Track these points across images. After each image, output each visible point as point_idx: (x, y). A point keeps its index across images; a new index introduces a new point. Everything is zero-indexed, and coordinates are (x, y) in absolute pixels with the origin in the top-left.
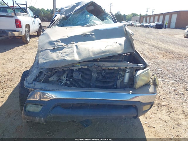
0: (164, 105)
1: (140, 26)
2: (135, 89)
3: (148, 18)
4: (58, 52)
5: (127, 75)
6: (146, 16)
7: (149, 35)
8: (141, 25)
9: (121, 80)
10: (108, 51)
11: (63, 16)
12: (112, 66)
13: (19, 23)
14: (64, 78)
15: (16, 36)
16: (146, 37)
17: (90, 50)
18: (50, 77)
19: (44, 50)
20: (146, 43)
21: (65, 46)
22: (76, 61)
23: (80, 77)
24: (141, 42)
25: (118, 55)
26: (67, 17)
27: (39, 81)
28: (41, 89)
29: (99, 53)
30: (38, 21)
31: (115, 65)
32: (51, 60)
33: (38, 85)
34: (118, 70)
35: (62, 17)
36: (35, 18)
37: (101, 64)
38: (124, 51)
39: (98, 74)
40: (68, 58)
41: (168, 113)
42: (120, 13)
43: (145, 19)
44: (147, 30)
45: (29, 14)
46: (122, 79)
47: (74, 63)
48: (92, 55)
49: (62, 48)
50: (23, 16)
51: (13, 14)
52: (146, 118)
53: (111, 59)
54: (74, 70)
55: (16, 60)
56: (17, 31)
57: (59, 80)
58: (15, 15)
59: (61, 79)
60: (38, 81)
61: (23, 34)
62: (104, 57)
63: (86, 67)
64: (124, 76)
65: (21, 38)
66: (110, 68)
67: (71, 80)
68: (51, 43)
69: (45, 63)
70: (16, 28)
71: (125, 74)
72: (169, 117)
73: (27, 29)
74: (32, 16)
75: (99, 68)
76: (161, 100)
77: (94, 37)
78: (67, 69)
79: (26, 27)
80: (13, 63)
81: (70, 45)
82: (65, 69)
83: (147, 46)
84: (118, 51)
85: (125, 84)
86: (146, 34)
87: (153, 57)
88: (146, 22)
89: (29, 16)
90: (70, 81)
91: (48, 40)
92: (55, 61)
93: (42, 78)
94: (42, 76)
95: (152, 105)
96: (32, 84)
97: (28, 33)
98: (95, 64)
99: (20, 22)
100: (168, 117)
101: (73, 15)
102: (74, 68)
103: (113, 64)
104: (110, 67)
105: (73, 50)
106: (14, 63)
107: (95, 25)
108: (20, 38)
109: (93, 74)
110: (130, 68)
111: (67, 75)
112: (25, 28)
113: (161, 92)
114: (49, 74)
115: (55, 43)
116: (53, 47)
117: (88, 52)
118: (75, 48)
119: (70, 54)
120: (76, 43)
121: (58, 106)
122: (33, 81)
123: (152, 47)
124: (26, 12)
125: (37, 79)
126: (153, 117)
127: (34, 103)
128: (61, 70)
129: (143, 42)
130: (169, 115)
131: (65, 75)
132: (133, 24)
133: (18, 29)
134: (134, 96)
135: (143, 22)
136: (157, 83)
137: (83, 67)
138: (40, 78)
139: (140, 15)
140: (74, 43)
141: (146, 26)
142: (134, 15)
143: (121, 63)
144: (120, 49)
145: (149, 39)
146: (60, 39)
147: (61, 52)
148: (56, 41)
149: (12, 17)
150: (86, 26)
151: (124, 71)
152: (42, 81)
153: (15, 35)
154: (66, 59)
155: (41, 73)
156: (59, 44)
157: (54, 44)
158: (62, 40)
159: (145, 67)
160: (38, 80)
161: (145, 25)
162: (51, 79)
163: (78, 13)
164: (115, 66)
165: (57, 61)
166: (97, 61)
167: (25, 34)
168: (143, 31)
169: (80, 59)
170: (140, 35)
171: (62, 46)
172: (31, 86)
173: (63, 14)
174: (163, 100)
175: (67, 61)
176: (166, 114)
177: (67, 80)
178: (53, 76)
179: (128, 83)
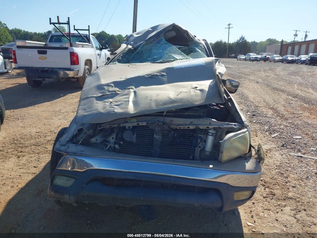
0: (291, 198)
1: (280, 61)
2: (221, 162)
3: (297, 48)
4: (106, 100)
5: (210, 139)
6: (293, 44)
7: (293, 77)
8: (282, 60)
9: (202, 147)
10: (181, 100)
11: (130, 47)
12: (186, 125)
13: (75, 58)
14: (112, 139)
15: (70, 78)
16: (287, 80)
17: (152, 99)
18: (92, 138)
19: (88, 98)
20: (283, 91)
21: (118, 92)
22: (129, 114)
23: (134, 138)
24: (274, 89)
25: (196, 107)
26: (135, 49)
27: (76, 143)
28: (75, 154)
29: (165, 103)
30: (105, 54)
31: (191, 122)
32: (95, 112)
33: (73, 148)
34: (194, 130)
35: (127, 49)
36: (101, 49)
37: (168, 120)
38: (205, 101)
39: (163, 136)
40: (118, 110)
41: (294, 212)
42: (245, 38)
43: (290, 48)
44: (293, 67)
45: (92, 44)
46: (202, 145)
47: (126, 117)
48: (154, 106)
49: (114, 95)
50: (83, 47)
51: (67, 45)
52: (252, 217)
53: (186, 114)
54: (127, 128)
55: (66, 114)
56: (72, 70)
57: (105, 143)
58: (71, 45)
59: (107, 142)
60: (74, 143)
61: (81, 74)
62: (174, 110)
63: (145, 124)
64: (205, 141)
65: (77, 80)
66: (182, 127)
67: (122, 143)
68: (100, 87)
69: (85, 116)
70: (71, 65)
71: (207, 137)
72: (295, 218)
73: (87, 67)
74: (96, 47)
75: (164, 126)
76: (288, 189)
77: (165, 79)
78: (116, 126)
79: (86, 64)
80: (59, 117)
81: (126, 91)
82: (113, 126)
83: (284, 96)
84: (196, 101)
85: (207, 153)
86: (289, 74)
87: (290, 116)
88: (292, 53)
89: (92, 47)
90: (120, 145)
91: (96, 84)
92: (100, 114)
93: (81, 138)
94: (81, 135)
95: (253, 193)
96: (64, 145)
97: (88, 73)
98: (158, 121)
99: (77, 56)
100: (293, 218)
101: (144, 45)
102: (127, 125)
103: (188, 121)
104: (183, 125)
105: (129, 98)
106: (62, 118)
107: (173, 61)
108: (75, 80)
109: (155, 136)
110: (214, 129)
111: (117, 135)
112: (84, 64)
113: (292, 175)
114: (91, 133)
115: (106, 88)
116: (101, 93)
117: (148, 101)
118: (132, 95)
119: (122, 104)
120: (136, 88)
121: (95, 180)
122: (68, 141)
123: (293, 97)
124: (89, 41)
125: (73, 140)
126: (266, 215)
127: (65, 173)
128: (107, 127)
129: (277, 89)
130: (295, 215)
131: (114, 136)
132: (268, 58)
133: (73, 67)
134: (220, 174)
135: (287, 54)
136: (262, 156)
137: (141, 124)
138: (79, 138)
139: (282, 41)
140: (133, 87)
141: (292, 62)
142: (271, 42)
143: (201, 120)
144: (199, 98)
145: (290, 83)
146: (114, 83)
147: (111, 100)
148: (108, 85)
149: (66, 48)
150: (158, 63)
151: (206, 132)
152: (80, 142)
153: (70, 76)
154: (116, 111)
155: (80, 131)
156: (111, 89)
157: (104, 89)
158: (117, 84)
159: (240, 127)
160: (75, 141)
161: (290, 59)
162: (93, 140)
163: (152, 42)
164: (191, 124)
165: (102, 113)
166: (162, 116)
167: (84, 74)
168: (284, 70)
169: (136, 112)
170: (275, 76)
171: (115, 91)
172: (63, 148)
173: (131, 45)
174: (291, 189)
175: (116, 114)
176: (289, 214)
177: (115, 143)
178: (97, 135)
179: (211, 153)
